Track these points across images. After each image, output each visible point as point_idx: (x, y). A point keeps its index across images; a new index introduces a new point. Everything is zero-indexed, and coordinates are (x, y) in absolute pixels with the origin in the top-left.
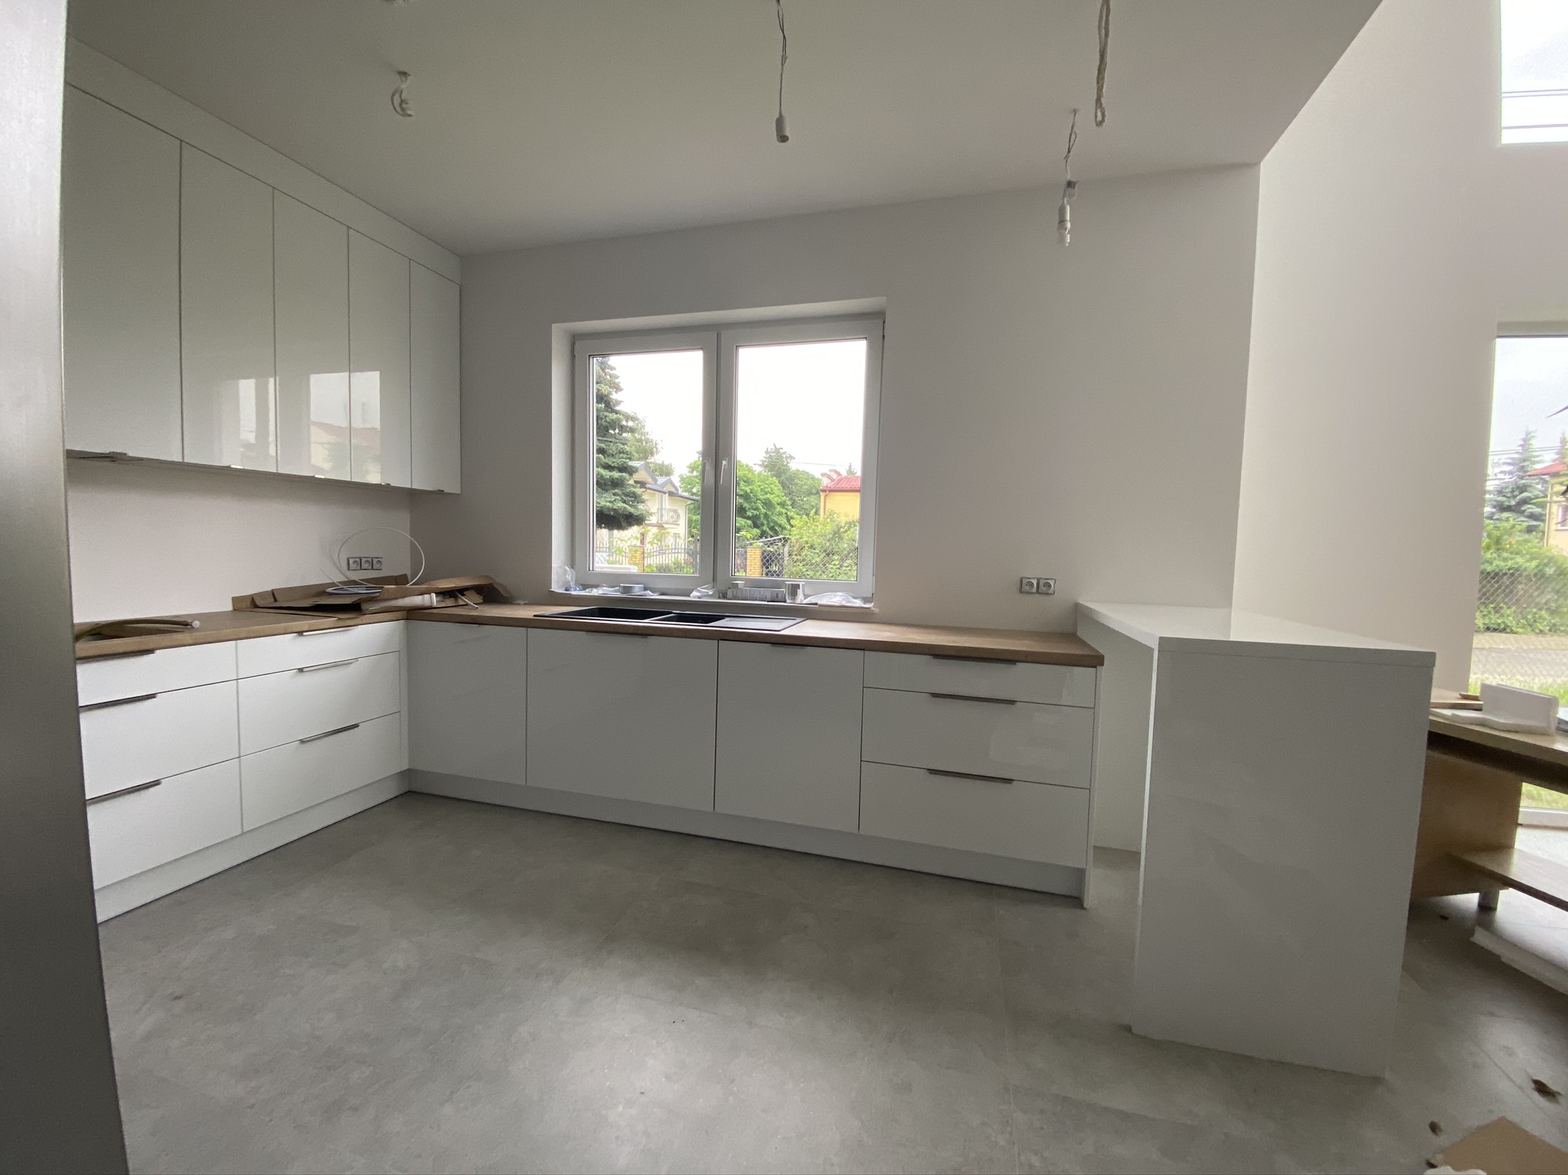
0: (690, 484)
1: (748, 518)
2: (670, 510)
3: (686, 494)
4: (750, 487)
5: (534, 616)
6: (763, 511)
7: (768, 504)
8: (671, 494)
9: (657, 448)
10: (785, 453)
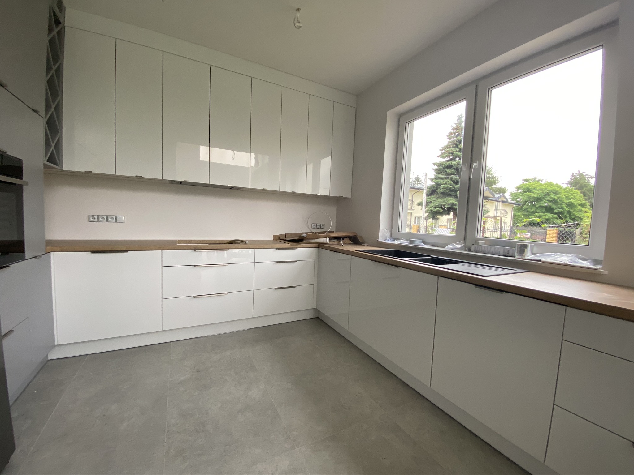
0: (516, 196)
1: (556, 213)
2: (502, 210)
3: (513, 202)
4: (557, 196)
5: (356, 250)
6: (567, 209)
7: (571, 205)
8: (503, 202)
9: (498, 181)
10: (586, 175)
